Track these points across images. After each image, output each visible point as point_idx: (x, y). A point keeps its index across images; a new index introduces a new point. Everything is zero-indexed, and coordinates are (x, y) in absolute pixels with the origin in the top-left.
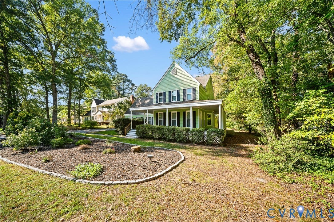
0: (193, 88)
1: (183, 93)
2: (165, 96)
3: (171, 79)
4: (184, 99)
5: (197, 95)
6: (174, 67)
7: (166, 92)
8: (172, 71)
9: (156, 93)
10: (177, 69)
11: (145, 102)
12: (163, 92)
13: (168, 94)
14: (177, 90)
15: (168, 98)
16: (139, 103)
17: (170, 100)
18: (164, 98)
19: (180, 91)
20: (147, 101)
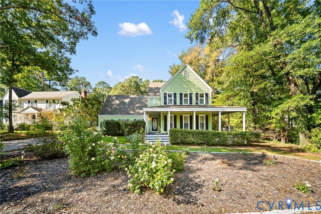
0: (206, 94)
1: (195, 97)
2: (175, 97)
3: (183, 81)
4: (197, 103)
5: (209, 100)
6: (186, 69)
7: (177, 94)
8: (183, 72)
9: (164, 93)
10: (189, 72)
11: (124, 101)
12: (173, 93)
13: (179, 95)
14: (189, 92)
15: (179, 100)
16: (116, 102)
17: (182, 103)
18: (174, 99)
19: (193, 94)
20: (127, 101)
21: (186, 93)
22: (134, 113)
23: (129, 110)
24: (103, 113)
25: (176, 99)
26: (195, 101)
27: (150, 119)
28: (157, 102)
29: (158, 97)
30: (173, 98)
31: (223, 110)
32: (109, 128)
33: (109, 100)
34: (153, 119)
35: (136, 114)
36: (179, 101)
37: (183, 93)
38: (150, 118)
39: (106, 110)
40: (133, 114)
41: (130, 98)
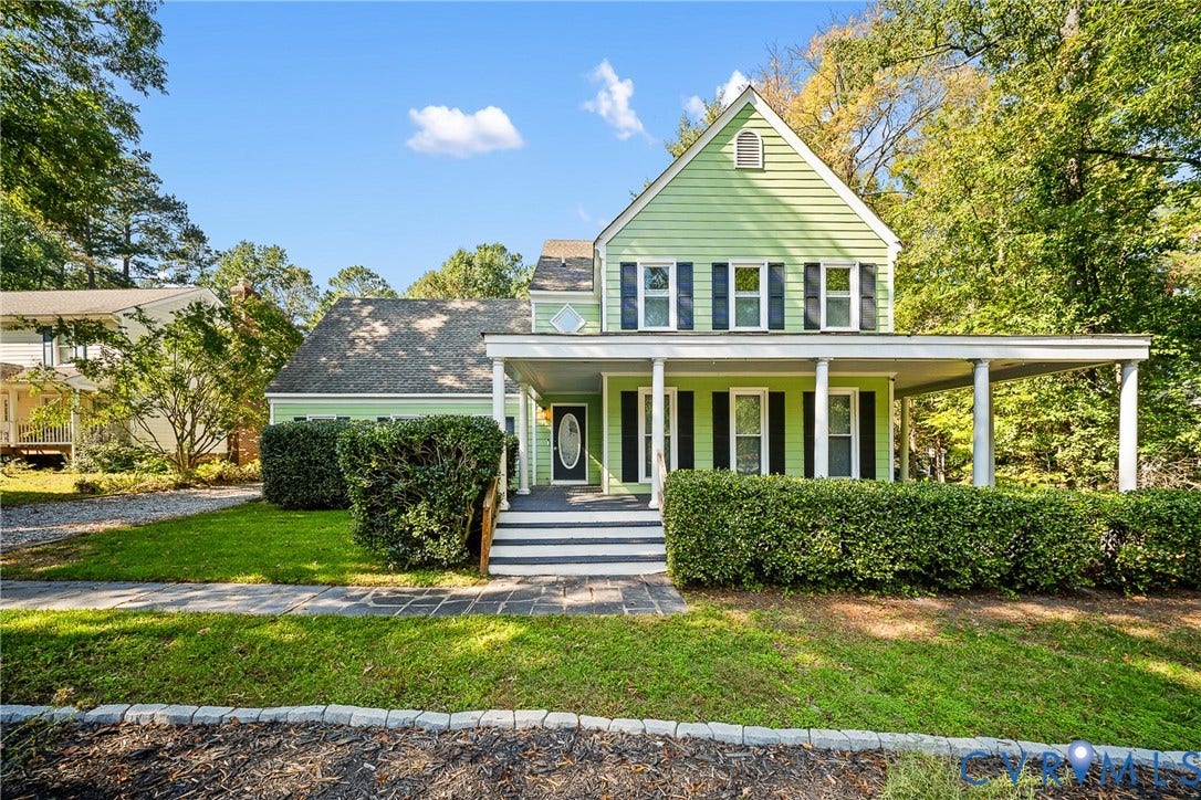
0: (862, 267)
1: (802, 286)
2: (686, 287)
3: (731, 192)
4: (812, 319)
5: (880, 304)
6: (750, 123)
7: (695, 268)
8: (734, 141)
9: (623, 260)
10: (767, 141)
11: (416, 326)
12: (674, 261)
13: (709, 277)
14: (766, 261)
15: (710, 303)
16: (373, 330)
17: (722, 321)
18: (679, 298)
19: (788, 269)
20: (429, 324)
21: (747, 263)
22: (457, 385)
23: (433, 367)
24: (291, 385)
25: (691, 296)
26: (802, 312)
27: (544, 414)
28: (581, 324)
29: (588, 299)
30: (672, 291)
31: (1002, 349)
32: (310, 462)
33: (338, 321)
34: (559, 414)
35: (471, 391)
36: (710, 311)
37: (730, 261)
38: (544, 409)
39: (314, 368)
40: (451, 389)
41: (448, 312)
